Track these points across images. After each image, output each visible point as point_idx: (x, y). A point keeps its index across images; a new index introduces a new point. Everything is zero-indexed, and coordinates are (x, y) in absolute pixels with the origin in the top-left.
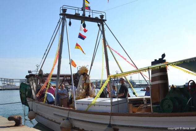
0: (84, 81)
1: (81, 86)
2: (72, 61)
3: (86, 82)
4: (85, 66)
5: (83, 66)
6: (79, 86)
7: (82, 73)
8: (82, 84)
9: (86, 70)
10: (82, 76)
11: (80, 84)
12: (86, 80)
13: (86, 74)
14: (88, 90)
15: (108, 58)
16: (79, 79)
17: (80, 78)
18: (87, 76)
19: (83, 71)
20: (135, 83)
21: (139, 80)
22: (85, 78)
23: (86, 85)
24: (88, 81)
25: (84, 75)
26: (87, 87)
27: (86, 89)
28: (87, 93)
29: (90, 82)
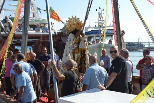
0: (76, 46)
1: (69, 55)
2: (52, 11)
3: (80, 47)
4: (77, 17)
5: (74, 17)
6: (67, 55)
7: (72, 30)
9: (78, 24)
10: (71, 36)
11: (68, 51)
12: (78, 43)
13: (78, 31)
14: (83, 62)
15: (118, 3)
16: (66, 41)
17: (69, 40)
18: (81, 36)
19: (73, 26)
20: (144, 46)
21: (148, 43)
22: (76, 40)
23: (80, 52)
24: (83, 45)
25: (75, 34)
26: (80, 57)
27: (78, 61)
28: (81, 68)
29: (86, 48)
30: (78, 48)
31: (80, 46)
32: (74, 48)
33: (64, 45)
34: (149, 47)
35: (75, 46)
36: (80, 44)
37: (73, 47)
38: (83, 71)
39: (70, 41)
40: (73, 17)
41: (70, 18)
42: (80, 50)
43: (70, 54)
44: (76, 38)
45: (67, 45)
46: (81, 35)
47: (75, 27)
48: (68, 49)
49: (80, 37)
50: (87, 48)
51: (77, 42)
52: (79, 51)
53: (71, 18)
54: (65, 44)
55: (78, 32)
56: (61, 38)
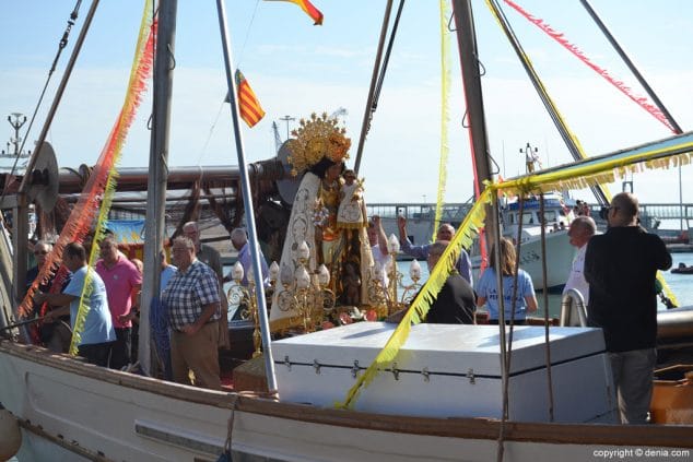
0: (326, 215)
1: (304, 245)
3: (339, 219)
4: (330, 117)
5: (319, 115)
6: (295, 247)
7: (313, 160)
8: (311, 232)
9: (333, 140)
10: (310, 181)
11: (300, 232)
12: (334, 207)
13: (334, 164)
14: (351, 269)
17: (301, 195)
18: (343, 180)
20: (653, 224)
21: (681, 205)
22: (328, 194)
23: (341, 235)
24: (350, 213)
25: (321, 175)
26: (343, 253)
27: (336, 267)
28: (346, 289)
29: (362, 220)
30: (333, 220)
31: (340, 214)
32: (320, 224)
33: (286, 210)
34: (685, 228)
35: (324, 214)
36: (342, 206)
37: (318, 219)
38: (353, 300)
39: (307, 198)
40: (313, 116)
41: (305, 121)
42: (341, 229)
43: (305, 243)
44: (327, 189)
45: (296, 213)
46: (345, 177)
47: (323, 150)
48: (300, 224)
49: (339, 182)
50: (364, 222)
51: (331, 200)
52: (337, 232)
53: (308, 122)
54: (291, 206)
55: (331, 170)
56: (275, 183)
